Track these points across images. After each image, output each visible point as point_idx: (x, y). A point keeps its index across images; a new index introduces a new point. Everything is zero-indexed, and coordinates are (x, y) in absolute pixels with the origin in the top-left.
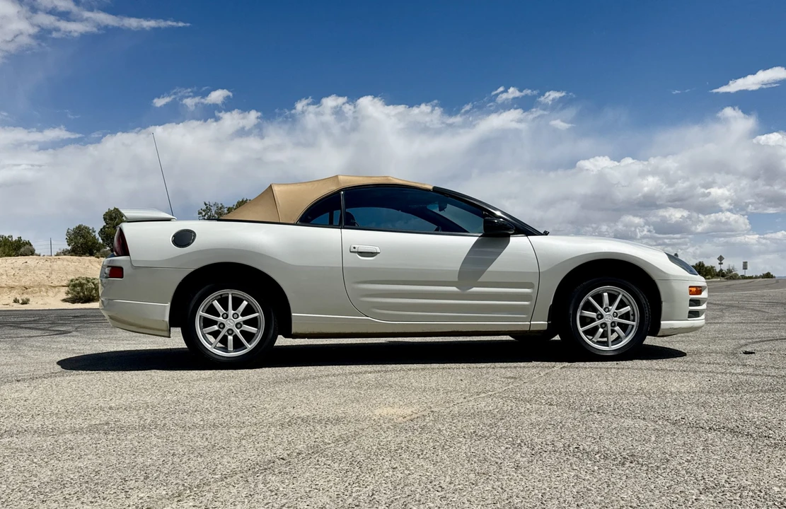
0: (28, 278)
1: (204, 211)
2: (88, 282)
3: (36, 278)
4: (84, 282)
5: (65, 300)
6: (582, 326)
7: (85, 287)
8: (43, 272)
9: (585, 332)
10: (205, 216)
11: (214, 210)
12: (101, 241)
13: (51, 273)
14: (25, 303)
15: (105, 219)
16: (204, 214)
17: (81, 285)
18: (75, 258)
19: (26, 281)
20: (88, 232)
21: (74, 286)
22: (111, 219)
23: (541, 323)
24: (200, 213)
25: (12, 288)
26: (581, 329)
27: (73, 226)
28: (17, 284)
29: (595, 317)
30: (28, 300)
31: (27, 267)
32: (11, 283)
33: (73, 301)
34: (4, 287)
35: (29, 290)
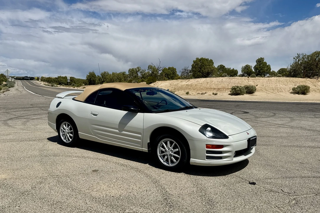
0: (221, 85)
1: (296, 57)
2: (238, 88)
3: (223, 86)
4: (236, 87)
5: (230, 94)
7: (236, 89)
8: (227, 83)
10: (296, 59)
11: (301, 56)
12: (253, 70)
13: (229, 84)
14: (216, 94)
15: (256, 62)
17: (235, 89)
18: (240, 78)
19: (220, 87)
20: (250, 67)
21: (233, 89)
22: (259, 62)
24: (294, 58)
25: (215, 89)
27: (245, 65)
28: (216, 87)
30: (217, 94)
31: (222, 81)
32: (215, 87)
33: (232, 94)
34: (212, 89)
35: (220, 90)
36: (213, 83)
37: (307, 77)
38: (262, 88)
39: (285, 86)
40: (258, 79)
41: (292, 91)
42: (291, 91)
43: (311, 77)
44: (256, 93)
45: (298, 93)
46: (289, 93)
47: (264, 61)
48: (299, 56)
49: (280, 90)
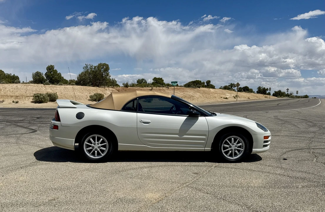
0: (18, 92)
2: (41, 95)
3: (21, 93)
4: (39, 95)
5: (32, 102)
6: (224, 150)
7: (40, 97)
8: (23, 90)
9: (224, 152)
11: (89, 67)
12: (45, 78)
13: (26, 91)
14: (17, 102)
15: (47, 69)
16: (85, 68)
17: (38, 96)
18: (36, 85)
19: (17, 94)
20: (41, 74)
21: (36, 96)
22: (49, 70)
23: (208, 149)
24: (84, 68)
25: (12, 96)
26: (223, 151)
27: (35, 72)
28: (14, 95)
29: (228, 147)
30: (18, 102)
31: (17, 88)
32: (11, 94)
33: (36, 102)
34: (9, 96)
35: (18, 97)
36: (7, 89)
37: (96, 86)
38: (62, 96)
39: (82, 94)
40: (55, 87)
41: (90, 99)
42: (89, 98)
43: (99, 86)
44: (57, 101)
45: (95, 100)
46: (88, 101)
47: (55, 69)
49: (79, 98)
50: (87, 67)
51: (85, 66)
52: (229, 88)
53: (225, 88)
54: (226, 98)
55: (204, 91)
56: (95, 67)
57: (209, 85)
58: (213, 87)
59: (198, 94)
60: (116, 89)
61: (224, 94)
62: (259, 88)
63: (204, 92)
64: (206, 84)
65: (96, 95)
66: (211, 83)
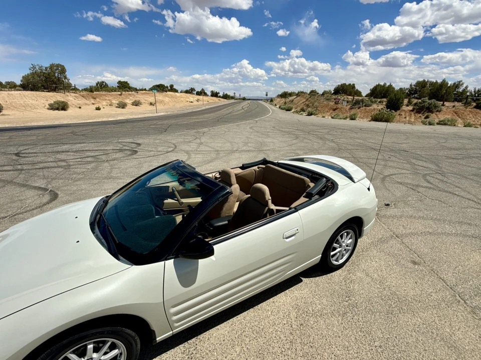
24: (30, 69)
37: (52, 91)
38: (7, 105)
39: (37, 102)
41: (49, 107)
42: (47, 106)
43: (57, 91)
44: (4, 112)
45: (58, 109)
46: (47, 110)
48: (34, 67)
49: (34, 107)
50: (35, 68)
51: (32, 66)
52: (190, 91)
53: (187, 92)
54: (192, 102)
55: (171, 95)
56: (46, 68)
57: (172, 89)
58: (176, 91)
59: (167, 98)
60: (80, 95)
61: (189, 98)
62: (212, 92)
63: (172, 97)
64: (169, 88)
65: (58, 103)
66: (174, 87)
